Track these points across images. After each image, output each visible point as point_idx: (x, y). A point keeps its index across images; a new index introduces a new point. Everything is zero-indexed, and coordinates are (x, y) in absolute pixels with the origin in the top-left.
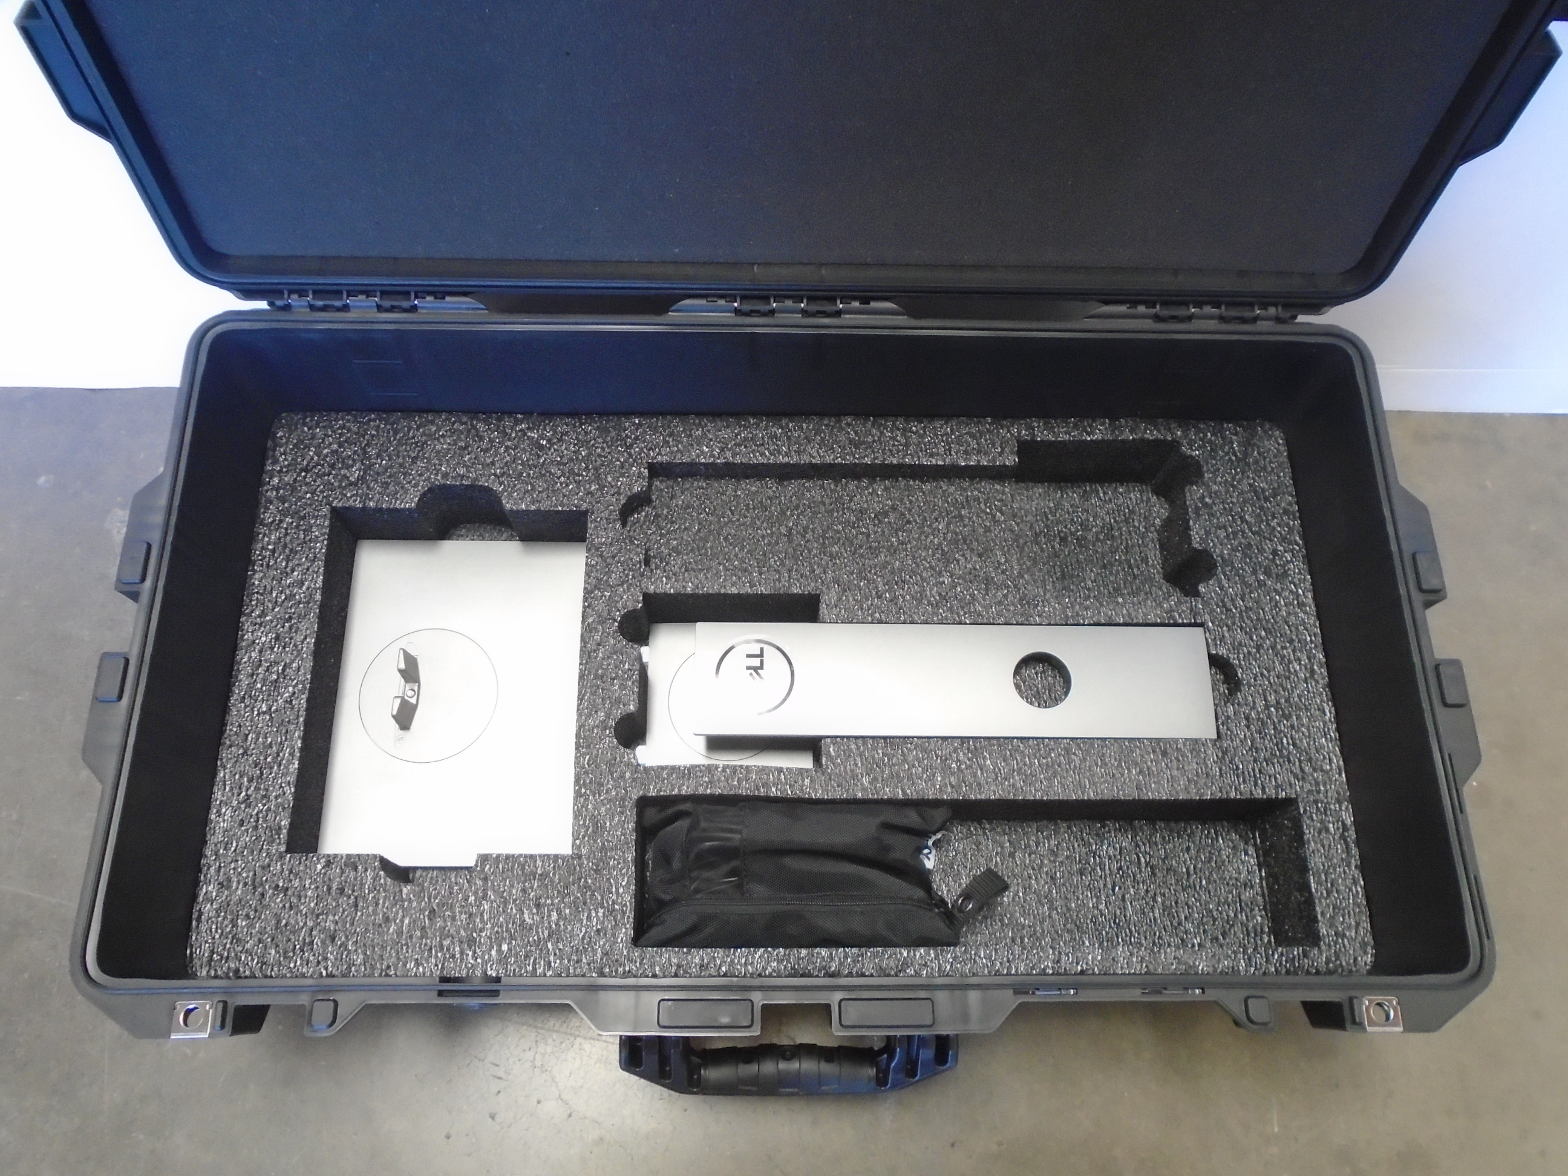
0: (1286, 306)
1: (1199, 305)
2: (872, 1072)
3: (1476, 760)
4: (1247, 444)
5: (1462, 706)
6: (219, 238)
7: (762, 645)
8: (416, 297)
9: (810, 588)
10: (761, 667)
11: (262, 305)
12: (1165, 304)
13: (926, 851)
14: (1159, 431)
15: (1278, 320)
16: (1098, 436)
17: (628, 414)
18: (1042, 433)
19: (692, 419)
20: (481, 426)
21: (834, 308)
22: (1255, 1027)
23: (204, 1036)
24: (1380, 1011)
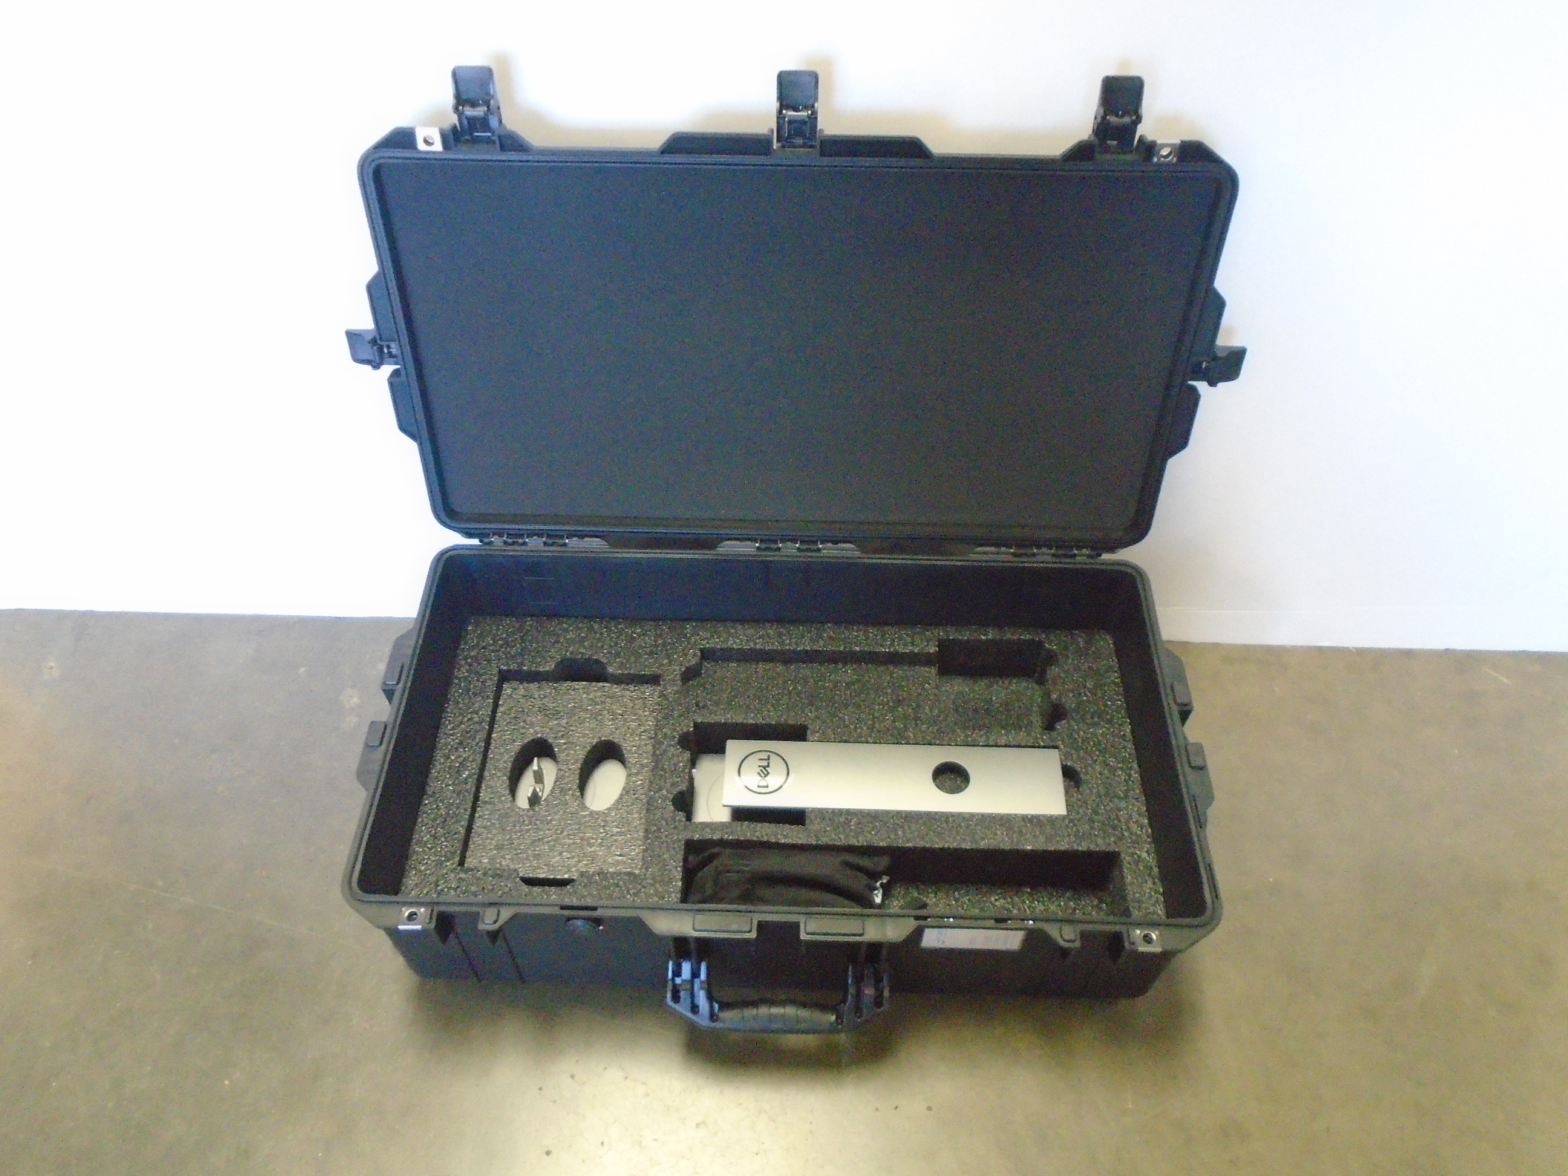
0: (1093, 549)
1: (1039, 547)
3: (1210, 799)
4: (1088, 642)
5: (1202, 768)
6: (455, 503)
7: (769, 754)
8: (567, 538)
9: (801, 721)
10: (768, 766)
11: (475, 542)
12: (1018, 546)
13: (876, 892)
14: (1030, 634)
15: (1090, 556)
16: (990, 637)
17: (688, 620)
18: (953, 634)
19: (728, 624)
20: (596, 626)
21: (815, 547)
22: (1066, 945)
23: (419, 927)
24: (1147, 939)
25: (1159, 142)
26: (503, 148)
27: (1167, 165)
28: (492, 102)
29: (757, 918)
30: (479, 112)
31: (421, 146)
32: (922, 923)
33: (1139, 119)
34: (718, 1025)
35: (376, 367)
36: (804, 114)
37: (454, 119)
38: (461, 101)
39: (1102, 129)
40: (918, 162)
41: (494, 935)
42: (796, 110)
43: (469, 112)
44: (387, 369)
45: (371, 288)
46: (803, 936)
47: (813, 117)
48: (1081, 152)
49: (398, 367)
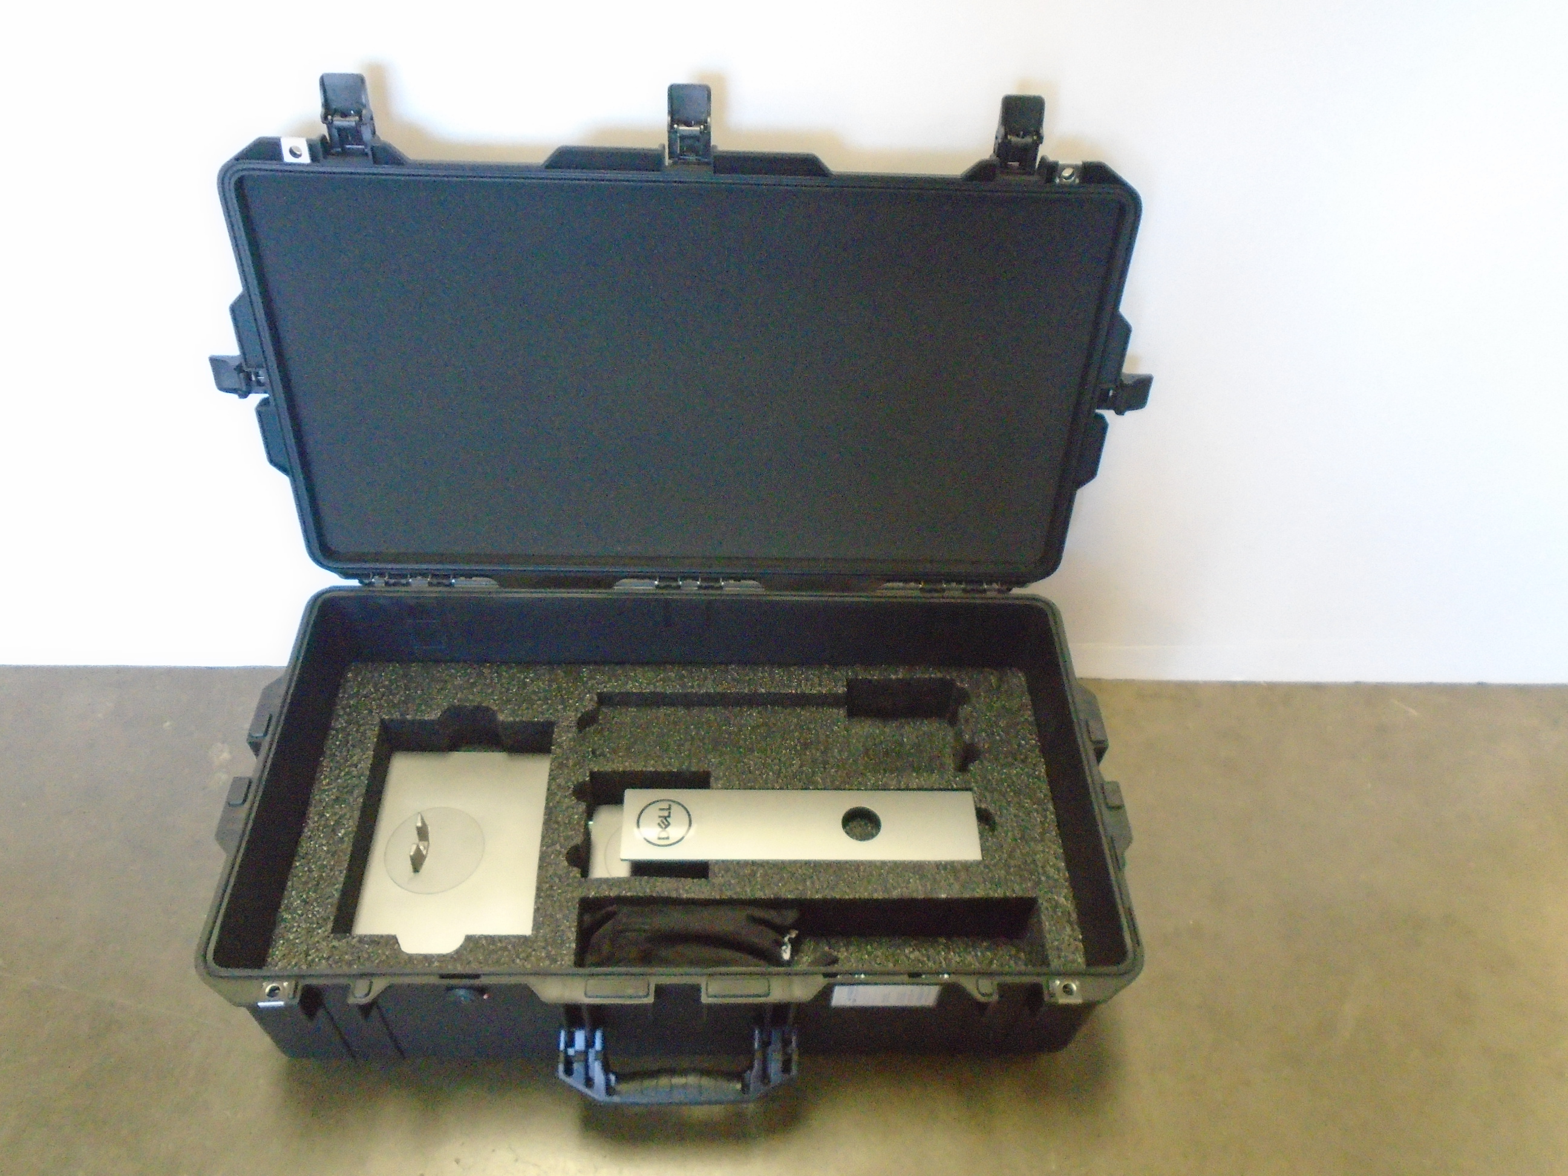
0: (1003, 583)
1: (948, 582)
2: (739, 1086)
3: (1129, 840)
4: (1000, 680)
5: (1119, 808)
6: (336, 541)
7: (670, 803)
8: (454, 577)
9: (704, 767)
10: (669, 816)
11: (355, 583)
12: (927, 582)
13: (784, 947)
14: (940, 671)
15: (999, 591)
16: (900, 676)
17: (585, 663)
18: (862, 674)
19: (628, 667)
20: (486, 671)
21: (717, 585)
22: (982, 999)
23: (281, 1003)
24: (1067, 990)
25: (1061, 162)
26: (376, 161)
27: (1071, 186)
28: (364, 112)
29: (654, 981)
30: (351, 122)
31: (288, 158)
32: (832, 980)
33: (1040, 139)
34: (616, 1099)
35: (244, 395)
36: (696, 129)
37: (323, 130)
38: (329, 111)
39: (1003, 149)
40: (818, 180)
41: (366, 1010)
42: (688, 124)
43: (339, 122)
44: (255, 398)
45: (234, 310)
46: (705, 999)
47: (706, 133)
48: (982, 172)
49: (266, 395)
